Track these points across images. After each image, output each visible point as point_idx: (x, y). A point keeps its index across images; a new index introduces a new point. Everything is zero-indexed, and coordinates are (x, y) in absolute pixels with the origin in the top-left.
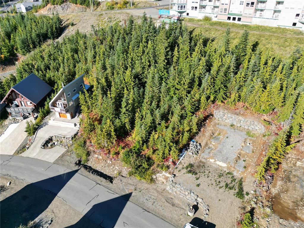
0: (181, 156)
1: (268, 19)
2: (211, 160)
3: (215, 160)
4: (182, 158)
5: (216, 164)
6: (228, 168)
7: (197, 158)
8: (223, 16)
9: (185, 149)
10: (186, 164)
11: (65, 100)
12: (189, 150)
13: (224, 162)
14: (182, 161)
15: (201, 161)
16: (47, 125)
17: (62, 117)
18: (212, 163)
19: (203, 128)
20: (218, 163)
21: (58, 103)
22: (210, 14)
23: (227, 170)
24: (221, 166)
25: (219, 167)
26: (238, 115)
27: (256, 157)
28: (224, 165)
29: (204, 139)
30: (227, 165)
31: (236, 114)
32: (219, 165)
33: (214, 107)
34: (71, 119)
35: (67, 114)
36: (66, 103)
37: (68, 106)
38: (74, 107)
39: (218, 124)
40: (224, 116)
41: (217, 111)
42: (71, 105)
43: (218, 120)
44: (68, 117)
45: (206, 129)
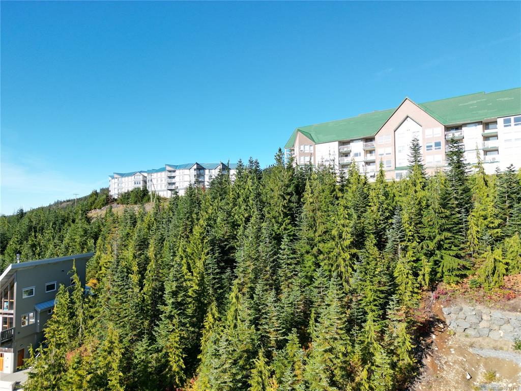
11: (11, 307)
19: (428, 357)
33: (437, 298)
34: (12, 370)
35: (6, 354)
36: (12, 314)
37: (14, 326)
38: (37, 333)
39: (471, 346)
40: (480, 319)
41: (453, 308)
42: (27, 324)
43: (467, 336)
44: (5, 364)
45: (439, 358)
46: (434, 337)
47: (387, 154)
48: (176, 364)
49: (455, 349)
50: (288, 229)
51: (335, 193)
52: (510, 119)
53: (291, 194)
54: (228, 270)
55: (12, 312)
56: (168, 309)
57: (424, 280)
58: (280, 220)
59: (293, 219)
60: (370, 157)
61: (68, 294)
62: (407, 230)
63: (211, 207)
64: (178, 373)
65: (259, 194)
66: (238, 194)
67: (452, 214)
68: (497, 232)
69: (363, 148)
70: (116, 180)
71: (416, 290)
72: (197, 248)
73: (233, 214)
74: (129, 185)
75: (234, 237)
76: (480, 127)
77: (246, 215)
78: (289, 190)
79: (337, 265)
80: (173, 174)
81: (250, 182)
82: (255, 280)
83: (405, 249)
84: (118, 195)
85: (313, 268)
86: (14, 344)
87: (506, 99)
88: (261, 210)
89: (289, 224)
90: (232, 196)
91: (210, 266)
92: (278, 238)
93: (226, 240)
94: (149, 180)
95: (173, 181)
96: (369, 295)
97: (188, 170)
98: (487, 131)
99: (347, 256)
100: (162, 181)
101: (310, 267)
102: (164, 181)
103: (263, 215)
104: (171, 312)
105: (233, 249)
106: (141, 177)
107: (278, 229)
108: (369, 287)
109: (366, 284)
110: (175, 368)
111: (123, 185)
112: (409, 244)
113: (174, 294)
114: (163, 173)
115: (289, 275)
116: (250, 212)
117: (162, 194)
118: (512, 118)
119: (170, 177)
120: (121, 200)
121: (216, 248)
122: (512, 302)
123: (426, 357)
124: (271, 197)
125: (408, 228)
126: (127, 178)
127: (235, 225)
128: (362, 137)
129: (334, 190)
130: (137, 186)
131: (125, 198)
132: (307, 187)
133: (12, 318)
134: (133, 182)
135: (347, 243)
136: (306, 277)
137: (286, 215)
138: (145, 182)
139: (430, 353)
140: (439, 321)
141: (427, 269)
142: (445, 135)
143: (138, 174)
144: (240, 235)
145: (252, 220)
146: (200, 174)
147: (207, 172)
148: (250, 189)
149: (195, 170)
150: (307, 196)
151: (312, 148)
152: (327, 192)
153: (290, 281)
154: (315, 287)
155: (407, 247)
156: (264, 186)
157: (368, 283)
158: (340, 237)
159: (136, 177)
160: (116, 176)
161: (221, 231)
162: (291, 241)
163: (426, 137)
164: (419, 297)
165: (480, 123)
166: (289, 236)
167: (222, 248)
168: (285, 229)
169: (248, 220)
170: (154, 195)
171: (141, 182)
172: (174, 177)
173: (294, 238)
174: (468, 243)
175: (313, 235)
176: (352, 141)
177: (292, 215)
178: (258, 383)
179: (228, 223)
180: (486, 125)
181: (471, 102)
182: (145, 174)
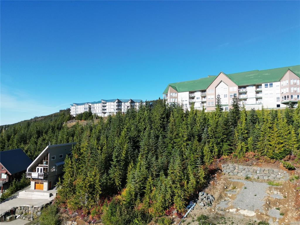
0: (189, 208)
1: (253, 104)
2: (231, 210)
3: (237, 208)
4: (190, 209)
5: (240, 215)
6: (258, 217)
7: (211, 209)
8: (211, 107)
9: (193, 201)
10: (197, 216)
11: (47, 163)
12: (198, 201)
13: (251, 210)
14: (191, 213)
15: (217, 213)
16: (15, 198)
17: (37, 189)
18: (234, 214)
19: (212, 181)
20: (242, 212)
21: (38, 169)
22: (199, 107)
23: (258, 220)
24: (247, 217)
25: (245, 218)
26: (250, 166)
27: (292, 201)
28: (252, 214)
29: (216, 191)
30: (255, 214)
31: (248, 165)
32: (244, 216)
33: (220, 161)
34: (47, 190)
35: (44, 183)
36: (47, 166)
37: (48, 171)
38: (56, 175)
39: (230, 178)
40: (234, 169)
41: (225, 165)
42: (52, 171)
43: (229, 175)
44: (44, 187)
45: (216, 182)
46: (216, 175)
47: (212, 99)
48: (118, 182)
49: (223, 179)
50: (162, 133)
51: (183, 118)
52: (268, 84)
53: (164, 118)
54: (137, 150)
55: (47, 165)
56: (114, 163)
57: (215, 154)
58: (159, 129)
59: (164, 129)
60: (204, 100)
61: (70, 159)
62: (210, 134)
63: (128, 123)
64: (118, 186)
65: (150, 118)
66: (141, 117)
67: (229, 128)
68: (246, 136)
69: (200, 95)
70: (74, 107)
71: (211, 158)
72: (124, 141)
73: (138, 126)
74: (81, 110)
75: (139, 136)
76: (254, 87)
77: (144, 127)
78: (163, 116)
79: (181, 148)
80: (105, 105)
81: (146, 112)
82: (148, 153)
83: (209, 142)
84: (76, 115)
85: (171, 149)
86: (48, 179)
87: (267, 74)
88: (151, 125)
89: (162, 131)
90: (138, 118)
91: (130, 148)
92: (157, 137)
93: (136, 138)
94: (92, 108)
95: (105, 108)
96: (192, 159)
97: (113, 103)
98: (258, 89)
99: (185, 144)
100: (99, 108)
101: (170, 148)
102: (100, 108)
103: (152, 127)
104: (115, 164)
105: (138, 141)
106: (88, 106)
107: (158, 133)
108: (192, 156)
109: (191, 155)
110: (117, 184)
111: (78, 110)
112: (210, 140)
113: (117, 157)
114: (100, 104)
115: (162, 152)
116: (146, 126)
117: (99, 115)
118: (269, 84)
119: (103, 106)
120: (78, 118)
121: (131, 140)
122: (247, 162)
123: (211, 181)
124: (155, 119)
125: (210, 133)
126: (80, 106)
127: (139, 131)
128: (200, 90)
129: (182, 117)
130: (86, 110)
131: (80, 117)
132: (171, 115)
133: (47, 168)
134: (84, 109)
135: (185, 139)
136: (169, 152)
137: (161, 127)
138: (90, 108)
139: (213, 180)
140: (219, 169)
141: (216, 150)
142: (239, 91)
143: (86, 104)
144: (142, 135)
145: (147, 129)
146: (119, 104)
147: (123, 104)
148: (146, 116)
149: (117, 103)
150: (171, 119)
151: (176, 94)
152: (179, 118)
153: (162, 154)
154: (172, 156)
155: (210, 141)
156: (152, 114)
157: (192, 154)
158: (183, 136)
159: (85, 105)
160: (74, 105)
161: (133, 133)
162: (163, 138)
163: (230, 91)
164: (213, 161)
165: (254, 85)
166: (163, 136)
167: (134, 141)
168: (161, 133)
169: (145, 129)
170: (95, 115)
171: (88, 108)
172: (106, 106)
173: (164, 137)
174: (234, 140)
175: (172, 136)
176: (196, 92)
177: (164, 127)
178: (149, 186)
179: (136, 130)
180: (258, 86)
181: (251, 75)
182: (90, 104)
